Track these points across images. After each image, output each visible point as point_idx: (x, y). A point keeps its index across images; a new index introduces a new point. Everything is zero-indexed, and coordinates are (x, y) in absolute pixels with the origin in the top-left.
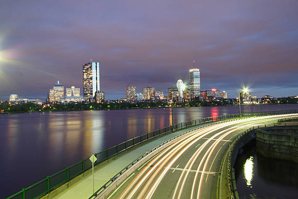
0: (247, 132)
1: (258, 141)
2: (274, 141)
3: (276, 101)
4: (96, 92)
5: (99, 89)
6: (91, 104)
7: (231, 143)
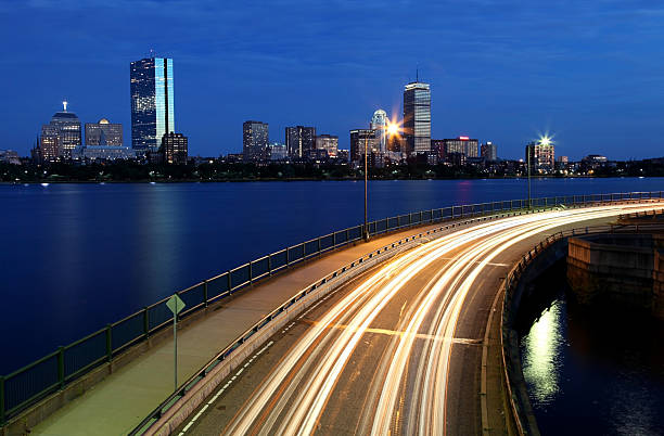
0: (545, 244)
1: (572, 265)
2: (610, 267)
3: (615, 169)
4: (166, 135)
5: (171, 129)
6: (152, 166)
7: (506, 270)
